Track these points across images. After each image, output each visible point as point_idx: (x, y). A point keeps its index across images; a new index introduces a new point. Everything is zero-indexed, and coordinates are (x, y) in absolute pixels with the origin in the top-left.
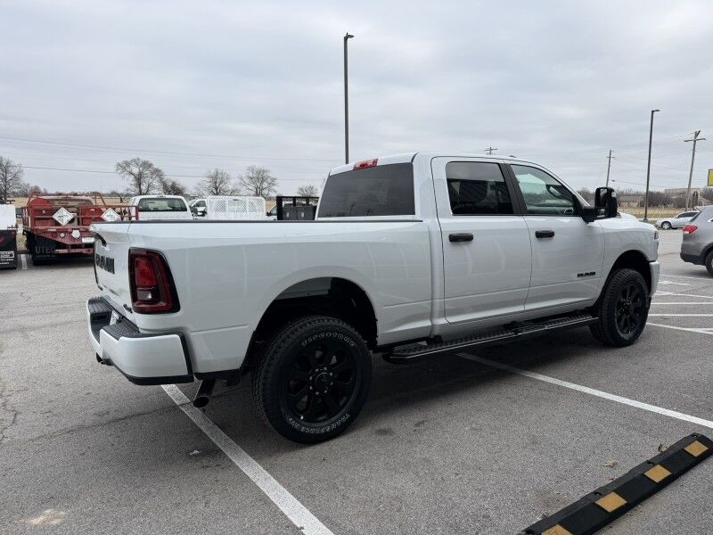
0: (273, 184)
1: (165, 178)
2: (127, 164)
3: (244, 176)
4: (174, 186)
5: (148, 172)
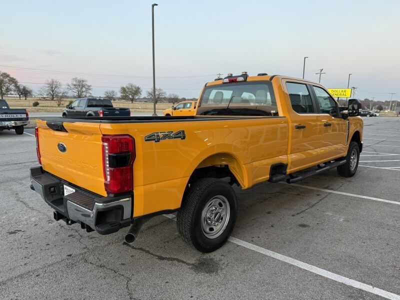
0: (90, 89)
1: (19, 84)
3: (70, 84)
4: (24, 89)
5: (6, 80)
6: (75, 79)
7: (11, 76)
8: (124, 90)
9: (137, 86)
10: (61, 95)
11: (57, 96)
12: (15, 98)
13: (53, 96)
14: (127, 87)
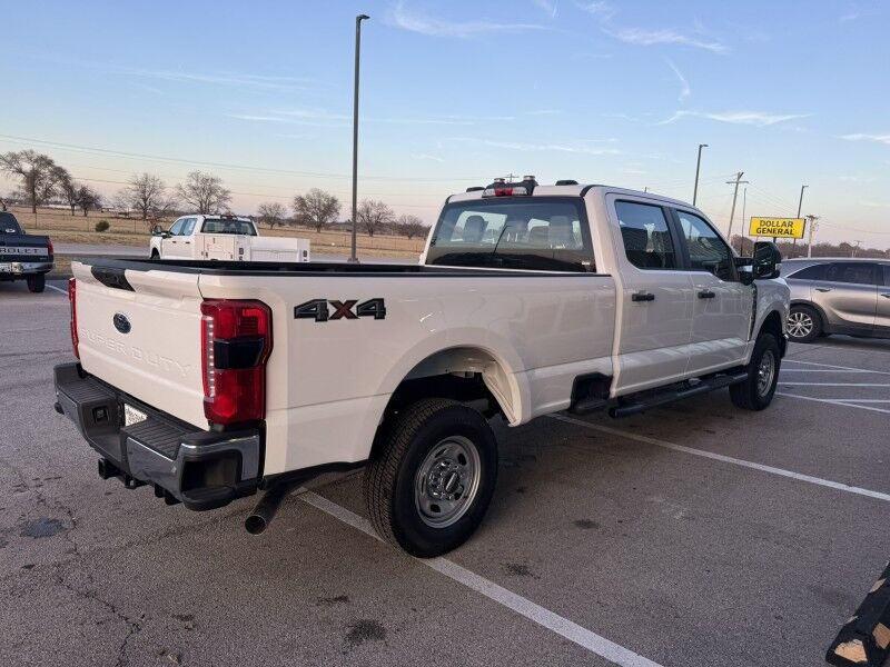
0: (225, 199)
1: (71, 182)
2: (15, 158)
3: (184, 185)
4: (83, 192)
5: (46, 171)
6: (195, 176)
7: (57, 164)
8: (301, 202)
9: (331, 195)
10: (162, 208)
11: (155, 209)
12: (62, 212)
13: (145, 209)
14: (308, 196)
